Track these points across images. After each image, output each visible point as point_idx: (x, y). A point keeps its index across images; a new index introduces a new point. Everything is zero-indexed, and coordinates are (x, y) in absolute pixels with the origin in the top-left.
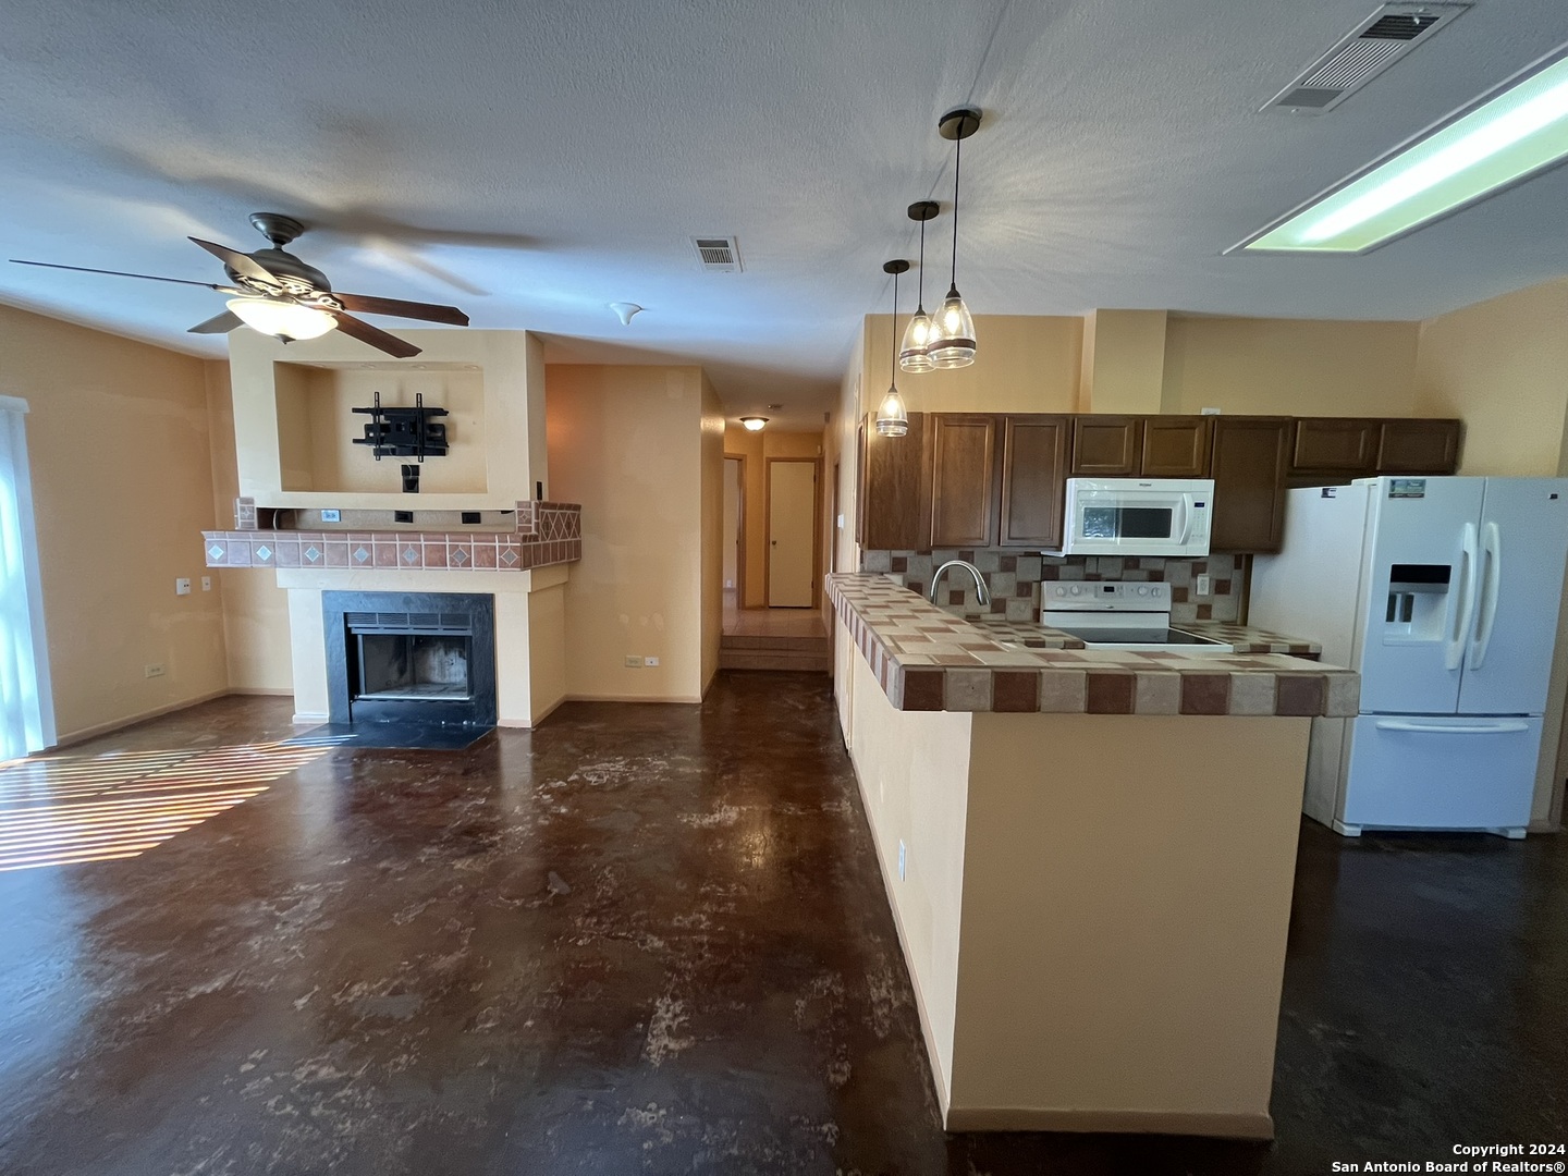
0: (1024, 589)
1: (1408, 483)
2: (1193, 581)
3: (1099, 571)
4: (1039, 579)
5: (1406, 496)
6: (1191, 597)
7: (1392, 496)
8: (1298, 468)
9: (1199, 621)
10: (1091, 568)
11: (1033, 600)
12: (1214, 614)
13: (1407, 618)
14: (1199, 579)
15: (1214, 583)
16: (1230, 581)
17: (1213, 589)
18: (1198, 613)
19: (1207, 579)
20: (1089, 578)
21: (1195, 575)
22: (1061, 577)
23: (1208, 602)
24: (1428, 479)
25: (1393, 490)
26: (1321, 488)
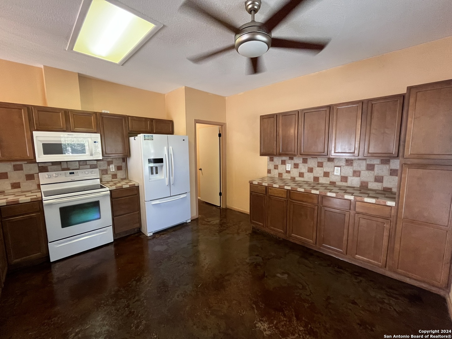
0: (30, 177)
1: (149, 136)
2: (109, 167)
3: (68, 167)
4: (38, 172)
5: (148, 139)
6: (109, 173)
7: (145, 139)
8: (131, 131)
9: (113, 180)
10: (65, 166)
11: (36, 181)
12: (118, 177)
13: (157, 173)
14: (111, 166)
15: (116, 167)
16: (122, 166)
17: (116, 169)
18: (112, 177)
19: (113, 166)
20: (63, 170)
21: (109, 165)
22: (49, 171)
23: (115, 173)
24: (154, 135)
25: (145, 138)
26: (133, 137)
